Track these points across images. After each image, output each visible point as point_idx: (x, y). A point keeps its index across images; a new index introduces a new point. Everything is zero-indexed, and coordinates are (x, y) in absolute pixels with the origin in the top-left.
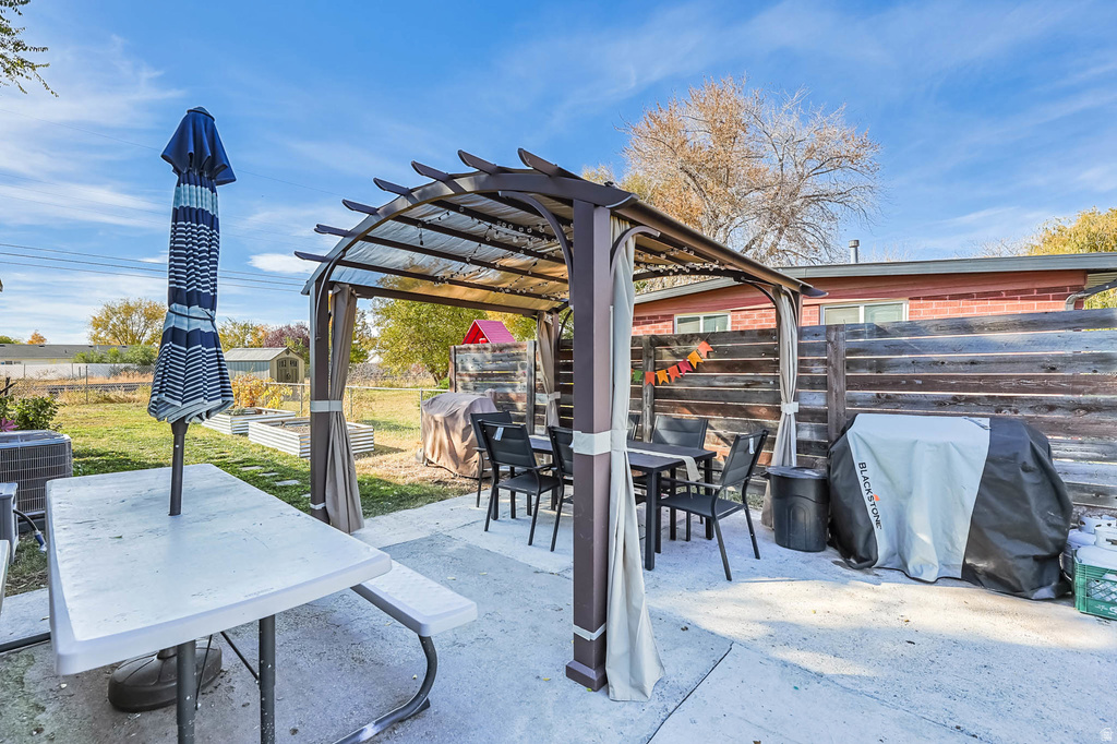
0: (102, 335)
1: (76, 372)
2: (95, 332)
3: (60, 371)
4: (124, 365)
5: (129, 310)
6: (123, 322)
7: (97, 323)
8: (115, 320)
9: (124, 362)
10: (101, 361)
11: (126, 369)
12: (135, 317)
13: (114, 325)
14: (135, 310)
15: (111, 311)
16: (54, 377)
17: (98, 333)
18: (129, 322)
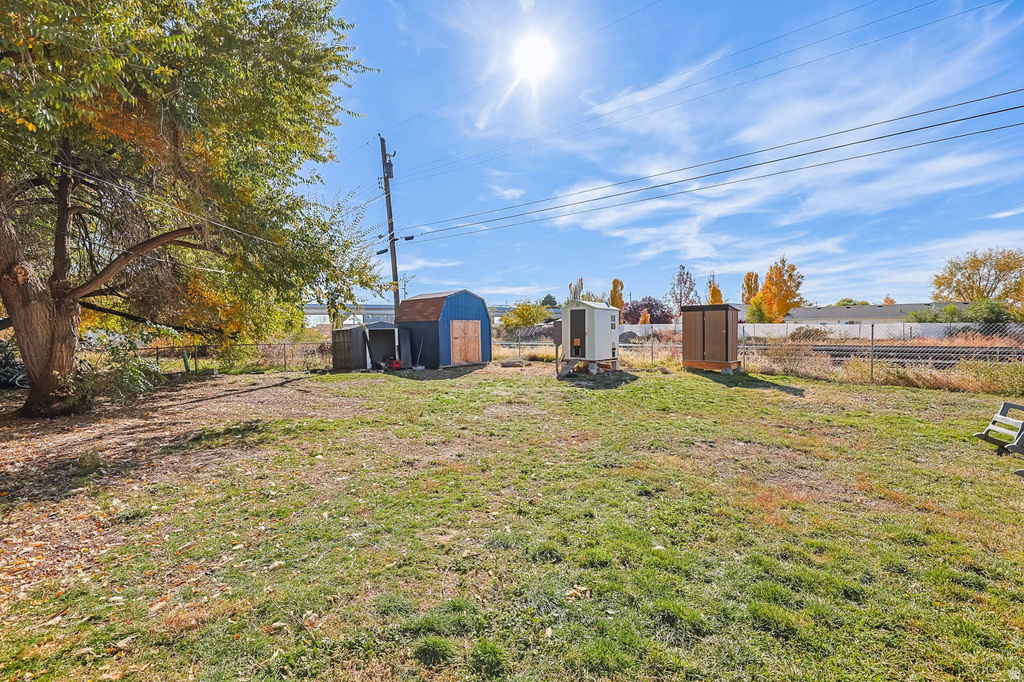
0: (945, 294)
1: (907, 331)
2: (937, 291)
3: (892, 331)
4: (961, 325)
5: (976, 264)
6: (969, 278)
7: (940, 282)
8: (959, 276)
9: (963, 321)
10: (935, 320)
11: (964, 330)
12: (984, 271)
13: (958, 282)
14: (983, 263)
15: (956, 267)
16: (885, 337)
17: (941, 292)
18: (976, 277)
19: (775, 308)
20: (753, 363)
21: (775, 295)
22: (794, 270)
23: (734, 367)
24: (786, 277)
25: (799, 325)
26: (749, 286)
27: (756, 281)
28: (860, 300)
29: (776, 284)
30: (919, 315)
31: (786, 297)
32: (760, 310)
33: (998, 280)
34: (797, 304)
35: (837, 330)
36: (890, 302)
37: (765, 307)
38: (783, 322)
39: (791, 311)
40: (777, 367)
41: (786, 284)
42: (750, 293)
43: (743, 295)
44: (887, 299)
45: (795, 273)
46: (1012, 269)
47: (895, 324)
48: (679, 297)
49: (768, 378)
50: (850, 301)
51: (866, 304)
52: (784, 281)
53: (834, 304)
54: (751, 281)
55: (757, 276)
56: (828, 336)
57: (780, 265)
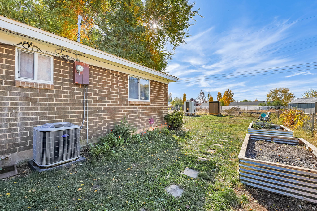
0: (270, 99)
1: (259, 108)
2: (268, 98)
3: (255, 108)
4: (271, 107)
5: (277, 91)
6: (275, 95)
7: (269, 96)
8: (273, 94)
9: (272, 106)
10: (265, 105)
11: (272, 108)
12: (279, 93)
13: (273, 96)
14: (279, 91)
15: (272, 92)
16: (254, 110)
17: (269, 98)
18: (277, 95)
19: (226, 102)
20: (224, 114)
21: (226, 99)
22: (231, 92)
23: (220, 114)
24: (229, 94)
25: (233, 107)
26: (219, 96)
27: (221, 94)
28: (249, 100)
29: (227, 96)
30: (262, 104)
31: (229, 99)
32: (223, 103)
33: (282, 95)
34: (232, 101)
35: (242, 108)
36: (257, 101)
37: (224, 102)
38: (229, 106)
39: (231, 103)
40: (228, 114)
41: (229, 96)
42: (219, 98)
43: (218, 98)
44: (256, 100)
45: (231, 93)
46: (286, 93)
47: (256, 106)
48: (200, 99)
49: (227, 116)
50: (246, 100)
51: (251, 101)
52: (229, 95)
53: (242, 101)
54: (220, 94)
55: (221, 93)
56: (240, 109)
57: (228, 91)
